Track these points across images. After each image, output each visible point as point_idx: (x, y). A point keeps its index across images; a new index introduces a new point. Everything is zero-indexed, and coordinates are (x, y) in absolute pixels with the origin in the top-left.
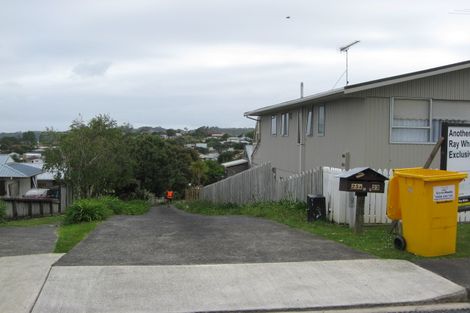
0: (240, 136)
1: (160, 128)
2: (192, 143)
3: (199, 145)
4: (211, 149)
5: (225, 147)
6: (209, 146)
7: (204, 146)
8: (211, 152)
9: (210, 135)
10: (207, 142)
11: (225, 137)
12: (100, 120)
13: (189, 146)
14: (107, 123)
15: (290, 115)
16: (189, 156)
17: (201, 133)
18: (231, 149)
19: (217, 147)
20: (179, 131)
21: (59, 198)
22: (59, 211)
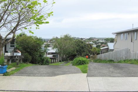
0: (102, 40)
1: (78, 38)
2: (88, 42)
3: (90, 43)
4: (94, 44)
5: (98, 43)
6: (93, 43)
7: (92, 43)
8: (94, 45)
9: (93, 40)
10: (92, 42)
11: (98, 40)
12: (67, 35)
13: (87, 43)
14: (69, 36)
15: (128, 33)
16: (89, 46)
17: (90, 39)
18: (100, 44)
19: (96, 43)
20: (84, 39)
21: (57, 58)
22: (57, 61)
